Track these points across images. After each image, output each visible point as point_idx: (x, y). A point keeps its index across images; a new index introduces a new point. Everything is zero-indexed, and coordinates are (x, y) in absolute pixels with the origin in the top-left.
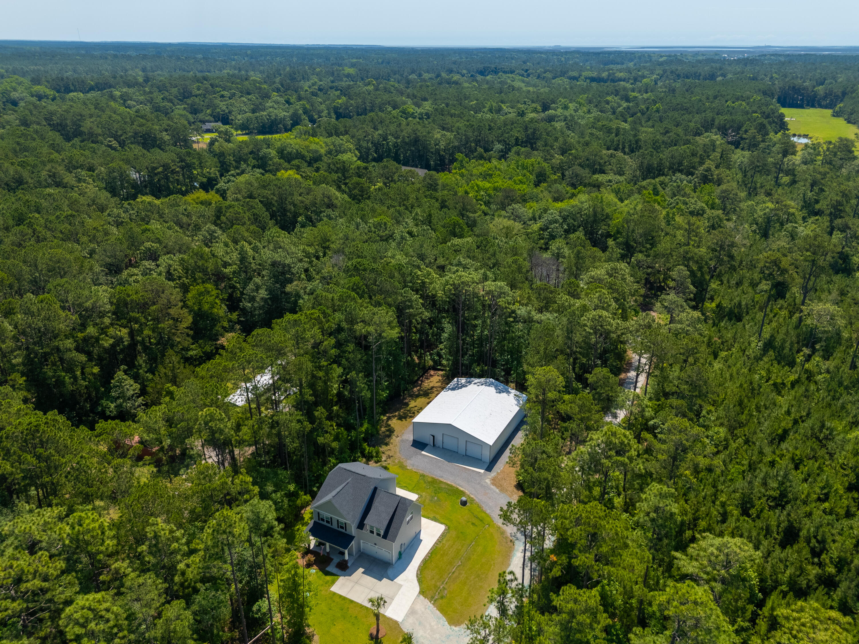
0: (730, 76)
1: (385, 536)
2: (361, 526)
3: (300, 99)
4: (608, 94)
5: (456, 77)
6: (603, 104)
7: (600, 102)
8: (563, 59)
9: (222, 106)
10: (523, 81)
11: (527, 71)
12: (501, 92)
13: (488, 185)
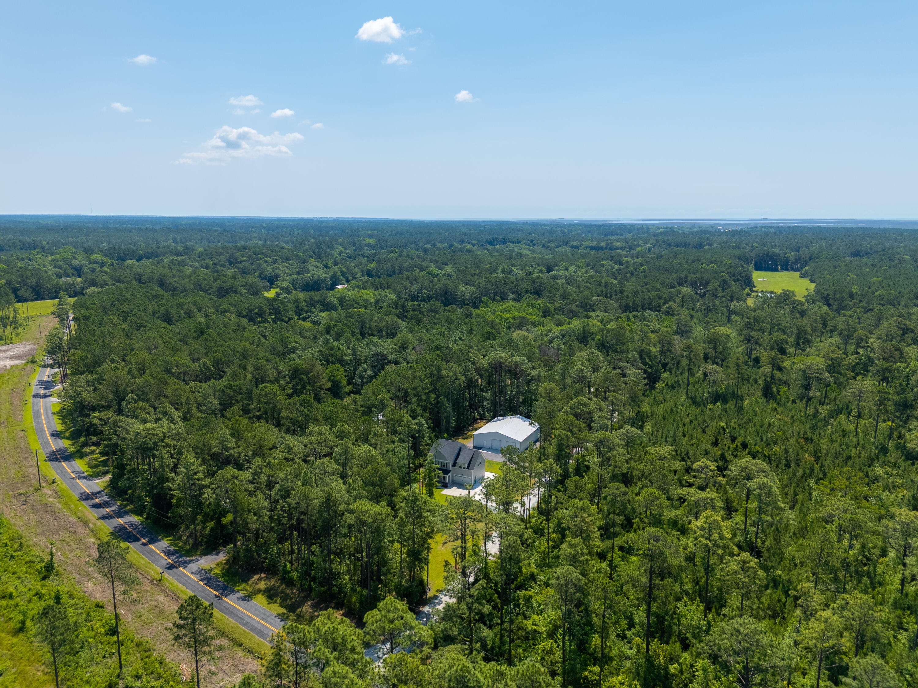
0: (716, 245)
1: (468, 468)
2: (454, 464)
3: (336, 264)
4: (604, 259)
5: (469, 247)
6: (598, 267)
7: (595, 265)
8: (566, 231)
9: (269, 270)
10: (530, 250)
11: (532, 241)
12: (510, 258)
13: (508, 315)
